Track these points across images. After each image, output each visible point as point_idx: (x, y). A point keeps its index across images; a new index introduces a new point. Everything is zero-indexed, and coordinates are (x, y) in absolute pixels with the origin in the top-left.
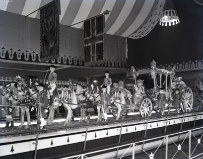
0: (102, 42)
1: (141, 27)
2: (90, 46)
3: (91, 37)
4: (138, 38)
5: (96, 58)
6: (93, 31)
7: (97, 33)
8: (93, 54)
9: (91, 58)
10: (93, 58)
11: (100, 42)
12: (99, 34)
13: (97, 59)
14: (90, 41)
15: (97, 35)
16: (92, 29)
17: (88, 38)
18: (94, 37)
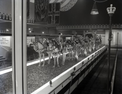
0: (58, 15)
1: (65, 6)
2: (51, 16)
3: (52, 12)
5: (55, 22)
6: (53, 9)
8: (53, 20)
9: (52, 22)
10: (53, 22)
11: (57, 15)
12: (57, 12)
13: (55, 23)
14: (52, 14)
15: (56, 12)
16: (53, 8)
17: (50, 12)
18: (54, 12)
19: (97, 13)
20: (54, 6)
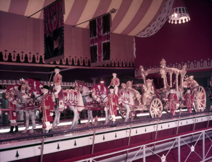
0: (108, 41)
2: (96, 46)
3: (97, 36)
4: (146, 36)
5: (102, 58)
6: (99, 30)
7: (104, 33)
8: (99, 54)
9: (98, 58)
11: (106, 41)
12: (106, 34)
13: (104, 59)
14: (97, 40)
15: (104, 35)
16: (98, 28)
17: (94, 38)
18: (101, 36)
19: (185, 19)
20: (100, 24)
